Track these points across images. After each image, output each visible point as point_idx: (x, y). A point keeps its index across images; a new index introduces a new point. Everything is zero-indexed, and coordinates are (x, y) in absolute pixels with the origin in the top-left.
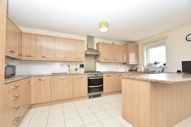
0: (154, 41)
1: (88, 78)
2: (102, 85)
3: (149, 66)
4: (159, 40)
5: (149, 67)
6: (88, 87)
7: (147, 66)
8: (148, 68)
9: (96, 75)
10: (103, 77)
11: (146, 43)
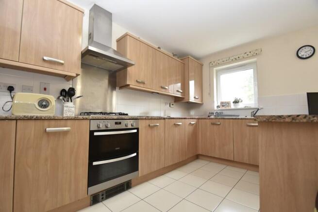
0: (235, 57)
1: (92, 132)
2: (135, 154)
3: (223, 106)
4: (245, 56)
5: (223, 108)
6: (90, 164)
7: (218, 107)
8: (222, 111)
9: (120, 123)
10: (138, 129)
11: (219, 62)
